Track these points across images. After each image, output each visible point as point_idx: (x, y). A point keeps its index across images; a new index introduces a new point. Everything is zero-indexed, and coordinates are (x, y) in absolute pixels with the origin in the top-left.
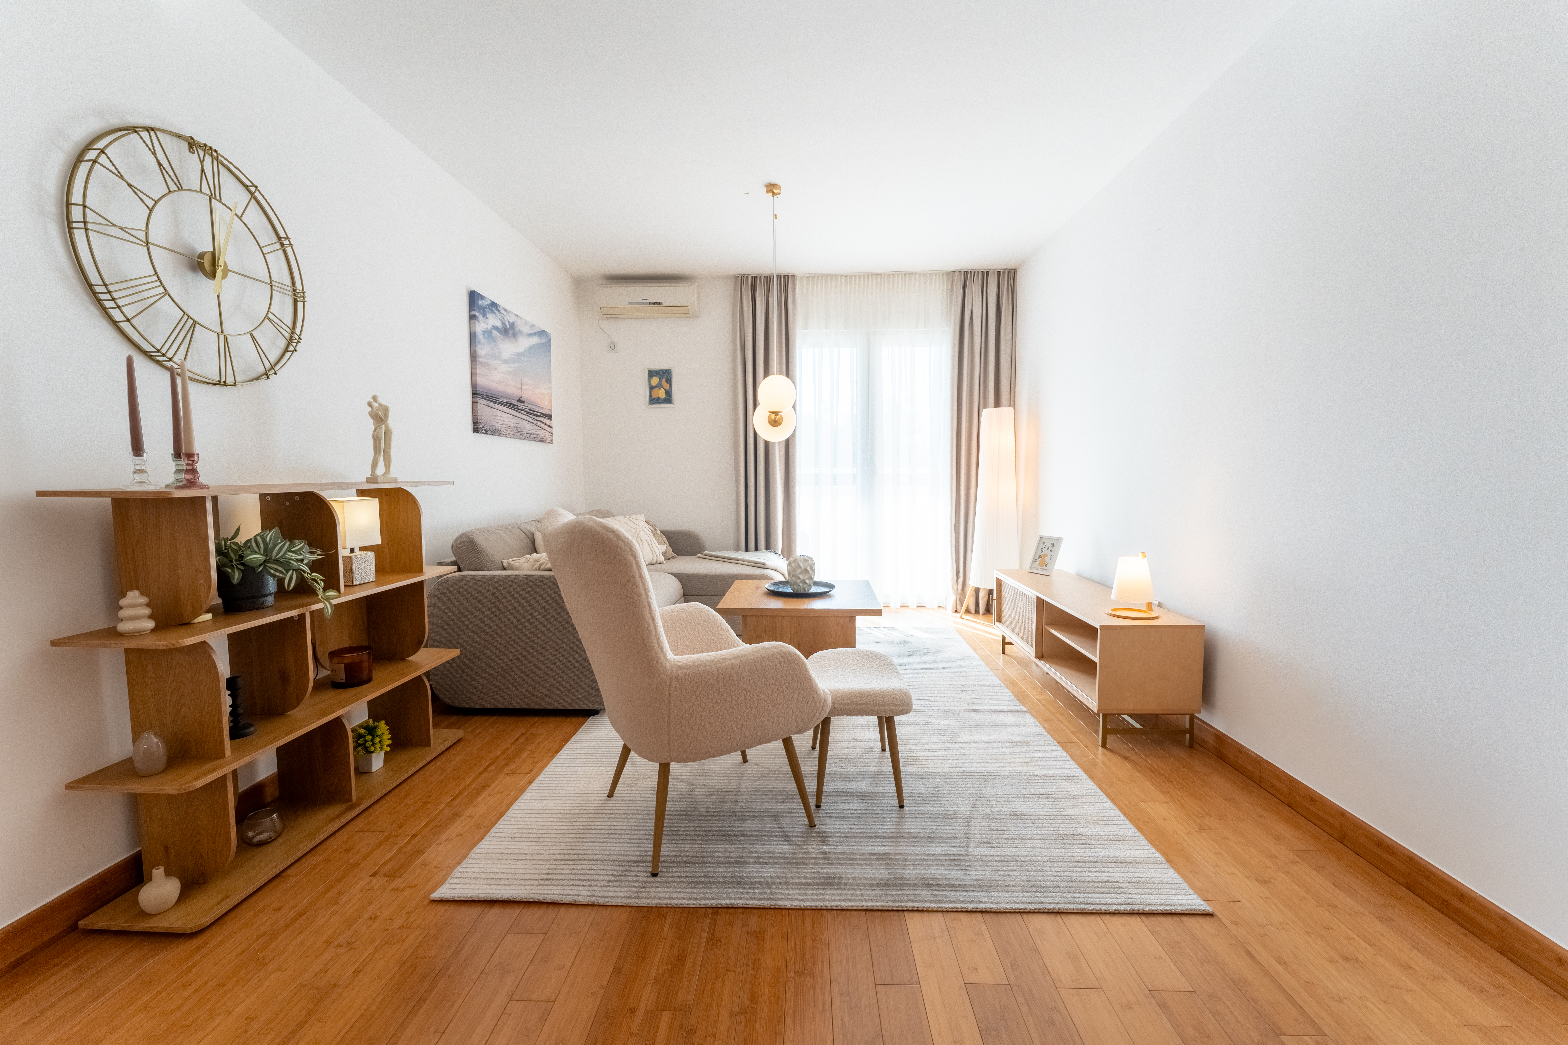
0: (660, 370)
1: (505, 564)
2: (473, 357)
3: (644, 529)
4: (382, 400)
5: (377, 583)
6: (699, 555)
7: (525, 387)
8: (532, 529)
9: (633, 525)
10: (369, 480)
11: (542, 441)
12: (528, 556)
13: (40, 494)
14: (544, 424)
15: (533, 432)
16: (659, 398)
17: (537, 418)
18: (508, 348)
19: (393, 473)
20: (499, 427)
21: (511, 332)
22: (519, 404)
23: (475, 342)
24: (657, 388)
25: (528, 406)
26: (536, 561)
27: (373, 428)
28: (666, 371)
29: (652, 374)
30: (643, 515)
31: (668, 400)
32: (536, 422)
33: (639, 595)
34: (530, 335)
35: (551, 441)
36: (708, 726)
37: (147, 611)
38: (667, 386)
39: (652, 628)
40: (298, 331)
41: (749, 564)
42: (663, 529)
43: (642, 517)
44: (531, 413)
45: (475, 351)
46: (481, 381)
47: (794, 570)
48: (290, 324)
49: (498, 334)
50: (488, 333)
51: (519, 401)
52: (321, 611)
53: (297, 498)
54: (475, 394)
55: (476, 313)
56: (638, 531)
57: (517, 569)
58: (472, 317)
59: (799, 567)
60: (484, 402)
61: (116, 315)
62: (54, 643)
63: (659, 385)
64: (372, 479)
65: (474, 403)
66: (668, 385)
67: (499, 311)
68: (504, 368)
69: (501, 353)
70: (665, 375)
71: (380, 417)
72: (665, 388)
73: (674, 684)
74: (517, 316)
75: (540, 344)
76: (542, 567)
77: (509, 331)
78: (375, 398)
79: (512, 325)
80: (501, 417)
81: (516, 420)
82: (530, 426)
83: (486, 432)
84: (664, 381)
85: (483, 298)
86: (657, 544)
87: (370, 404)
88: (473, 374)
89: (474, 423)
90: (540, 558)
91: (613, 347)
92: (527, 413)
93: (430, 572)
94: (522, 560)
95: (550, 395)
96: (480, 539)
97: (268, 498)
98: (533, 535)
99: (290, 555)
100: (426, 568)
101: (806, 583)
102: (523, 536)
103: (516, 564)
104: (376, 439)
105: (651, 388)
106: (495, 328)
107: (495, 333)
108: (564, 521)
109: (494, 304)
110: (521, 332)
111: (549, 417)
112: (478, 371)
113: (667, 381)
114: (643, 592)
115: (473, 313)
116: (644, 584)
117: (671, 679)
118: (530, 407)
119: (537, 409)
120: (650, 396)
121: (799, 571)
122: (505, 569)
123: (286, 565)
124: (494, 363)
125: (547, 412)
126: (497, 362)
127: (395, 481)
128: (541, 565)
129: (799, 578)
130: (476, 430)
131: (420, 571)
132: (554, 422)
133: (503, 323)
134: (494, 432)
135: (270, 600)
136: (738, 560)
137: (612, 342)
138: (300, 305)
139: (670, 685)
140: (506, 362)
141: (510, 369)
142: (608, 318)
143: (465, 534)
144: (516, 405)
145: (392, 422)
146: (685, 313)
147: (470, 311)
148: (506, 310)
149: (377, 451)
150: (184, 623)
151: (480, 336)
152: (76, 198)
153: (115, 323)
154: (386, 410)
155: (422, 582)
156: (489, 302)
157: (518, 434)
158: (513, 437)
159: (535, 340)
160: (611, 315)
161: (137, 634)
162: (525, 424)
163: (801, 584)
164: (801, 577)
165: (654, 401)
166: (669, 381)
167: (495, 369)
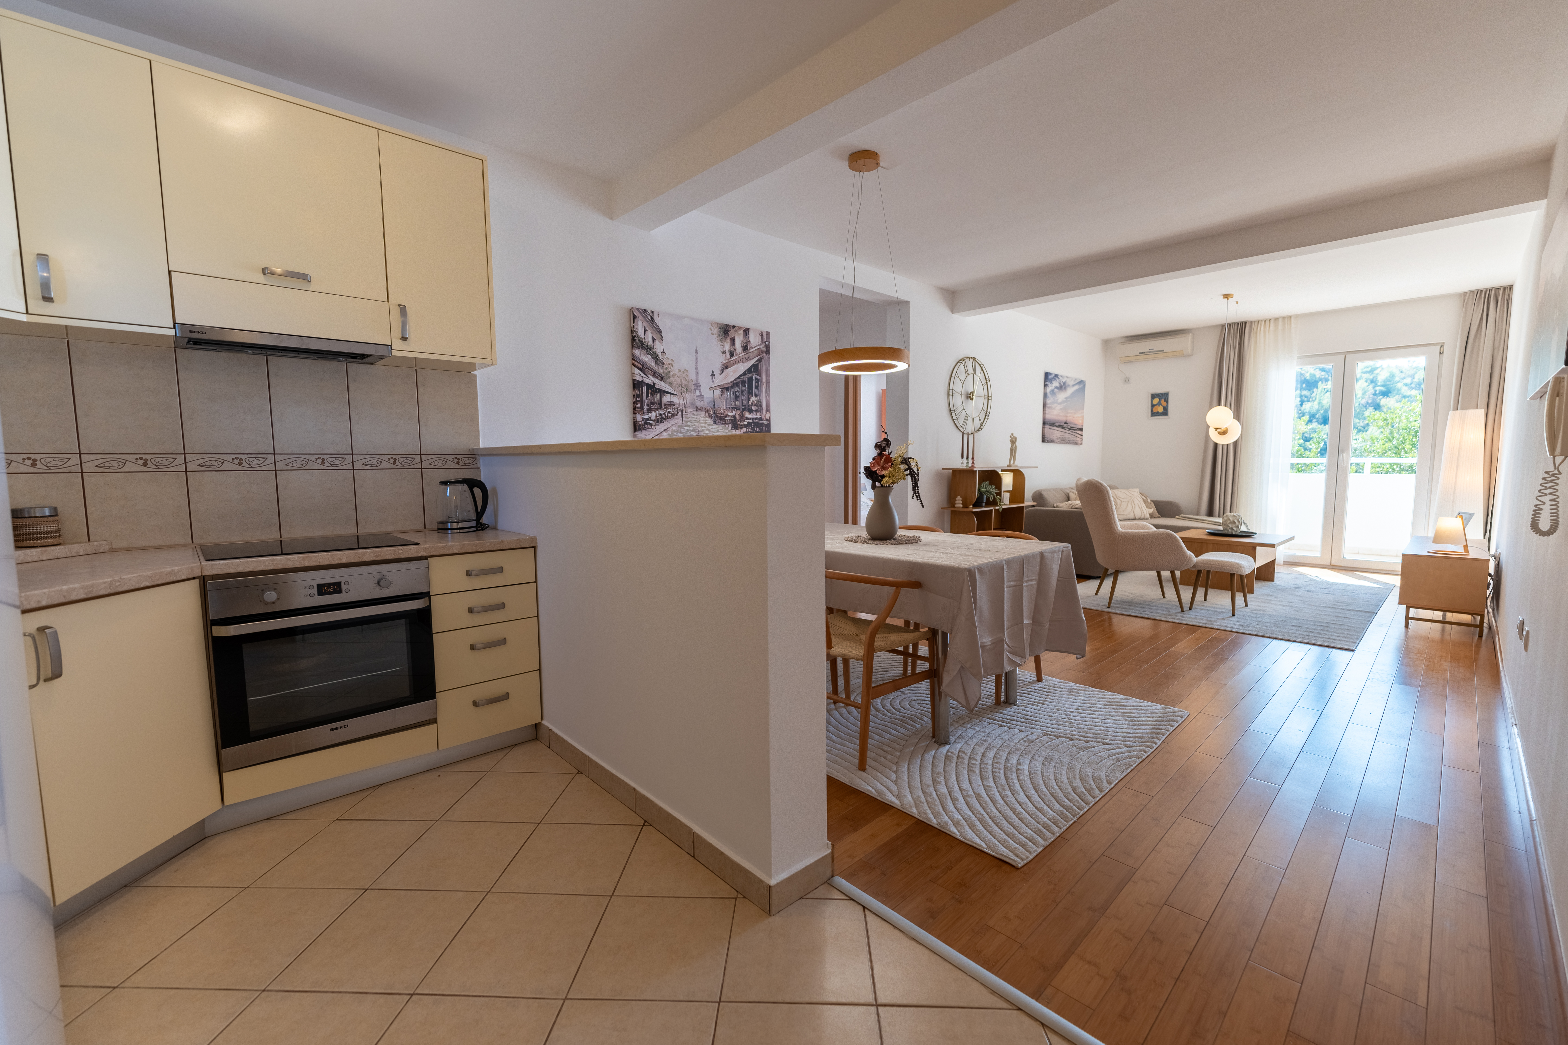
0: (1161, 394)
1: (1055, 506)
2: (1045, 405)
3: (1137, 497)
4: (1015, 435)
5: (1010, 504)
6: (1177, 517)
7: (1068, 415)
8: (1068, 492)
9: (1130, 495)
10: (1008, 466)
11: (1076, 444)
12: (1066, 502)
13: (943, 469)
14: (1078, 434)
15: (1071, 439)
16: (1158, 412)
17: (1074, 431)
18: (1061, 396)
19: (1016, 463)
20: (1054, 438)
21: (1064, 387)
22: (1065, 425)
23: (1046, 397)
24: (1157, 406)
25: (1068, 426)
26: (1070, 504)
27: (1011, 446)
28: (1165, 394)
29: (1154, 396)
30: (1138, 489)
31: (1165, 413)
32: (1073, 434)
33: (1108, 505)
34: (1074, 385)
35: (1082, 443)
36: (1133, 556)
37: (961, 502)
38: (1164, 404)
39: (1112, 517)
40: (988, 410)
41: (1210, 523)
42: (1153, 499)
43: (1137, 490)
44: (1071, 429)
45: (1046, 402)
46: (1047, 416)
47: (1225, 521)
48: (986, 408)
49: (1057, 390)
50: (1052, 392)
51: (1066, 423)
52: (998, 509)
53: (990, 472)
54: (1044, 423)
55: (1047, 383)
56: (1133, 498)
57: (1061, 508)
58: (1046, 385)
59: (1230, 520)
60: (1048, 426)
61: (954, 418)
62: (942, 508)
63: (1159, 404)
64: (1009, 466)
65: (1043, 428)
66: (1166, 403)
67: (1058, 378)
68: (1059, 407)
69: (1057, 400)
70: (1164, 397)
71: (1013, 441)
72: (1164, 405)
73: (1120, 538)
74: (1067, 377)
75: (1079, 389)
76: (1073, 507)
77: (1063, 387)
78: (1012, 434)
79: (1064, 383)
80: (1056, 433)
81: (1063, 434)
82: (1070, 436)
83: (1048, 442)
84: (1163, 401)
85: (1051, 374)
86: (1145, 507)
87: (1011, 437)
88: (1044, 413)
89: (1042, 438)
90: (1072, 503)
91: (1127, 380)
92: (1069, 429)
93: (1026, 504)
94: (1063, 504)
95: (1083, 417)
96: (1045, 494)
97: (980, 472)
98: (1069, 494)
99: (991, 490)
100: (1025, 502)
101: (1234, 530)
102: (1064, 495)
103: (1060, 506)
104: (1011, 450)
105: (1153, 406)
106: (1056, 388)
107: (1056, 390)
108: (1084, 481)
109: (1056, 376)
110: (1069, 385)
111: (1081, 429)
112: (1046, 412)
113: (1165, 401)
114: (1110, 504)
115: (1046, 383)
116: (1110, 501)
117: (1119, 536)
118: (1071, 425)
119: (1075, 426)
120: (1152, 411)
121: (1229, 522)
122: (1054, 507)
123: (990, 493)
124: (1054, 405)
125: (1080, 427)
126: (1056, 405)
127: (1017, 466)
128: (1072, 506)
129: (1229, 526)
130: (1043, 441)
131: (1023, 502)
132: (1084, 433)
133: (1060, 383)
134: (1052, 441)
135: (984, 504)
136: (1203, 520)
137: (1127, 378)
138: (990, 401)
139: (1118, 539)
140: (1060, 404)
141: (1062, 407)
142: (1125, 363)
143: (1038, 491)
144: (1063, 426)
145: (1017, 444)
146: (1181, 355)
147: (1045, 382)
148: (1062, 376)
149: (1011, 454)
150: (967, 507)
151: (1049, 394)
152: (951, 388)
153: (953, 420)
154: (1016, 438)
155: (1023, 507)
156: (1054, 375)
157: (1064, 441)
158: (1061, 443)
159: (1077, 387)
160: (1128, 361)
161: (959, 507)
162: (1067, 435)
163: (1230, 530)
164: (1230, 526)
165: (1154, 414)
166: (1167, 401)
167: (1054, 409)
